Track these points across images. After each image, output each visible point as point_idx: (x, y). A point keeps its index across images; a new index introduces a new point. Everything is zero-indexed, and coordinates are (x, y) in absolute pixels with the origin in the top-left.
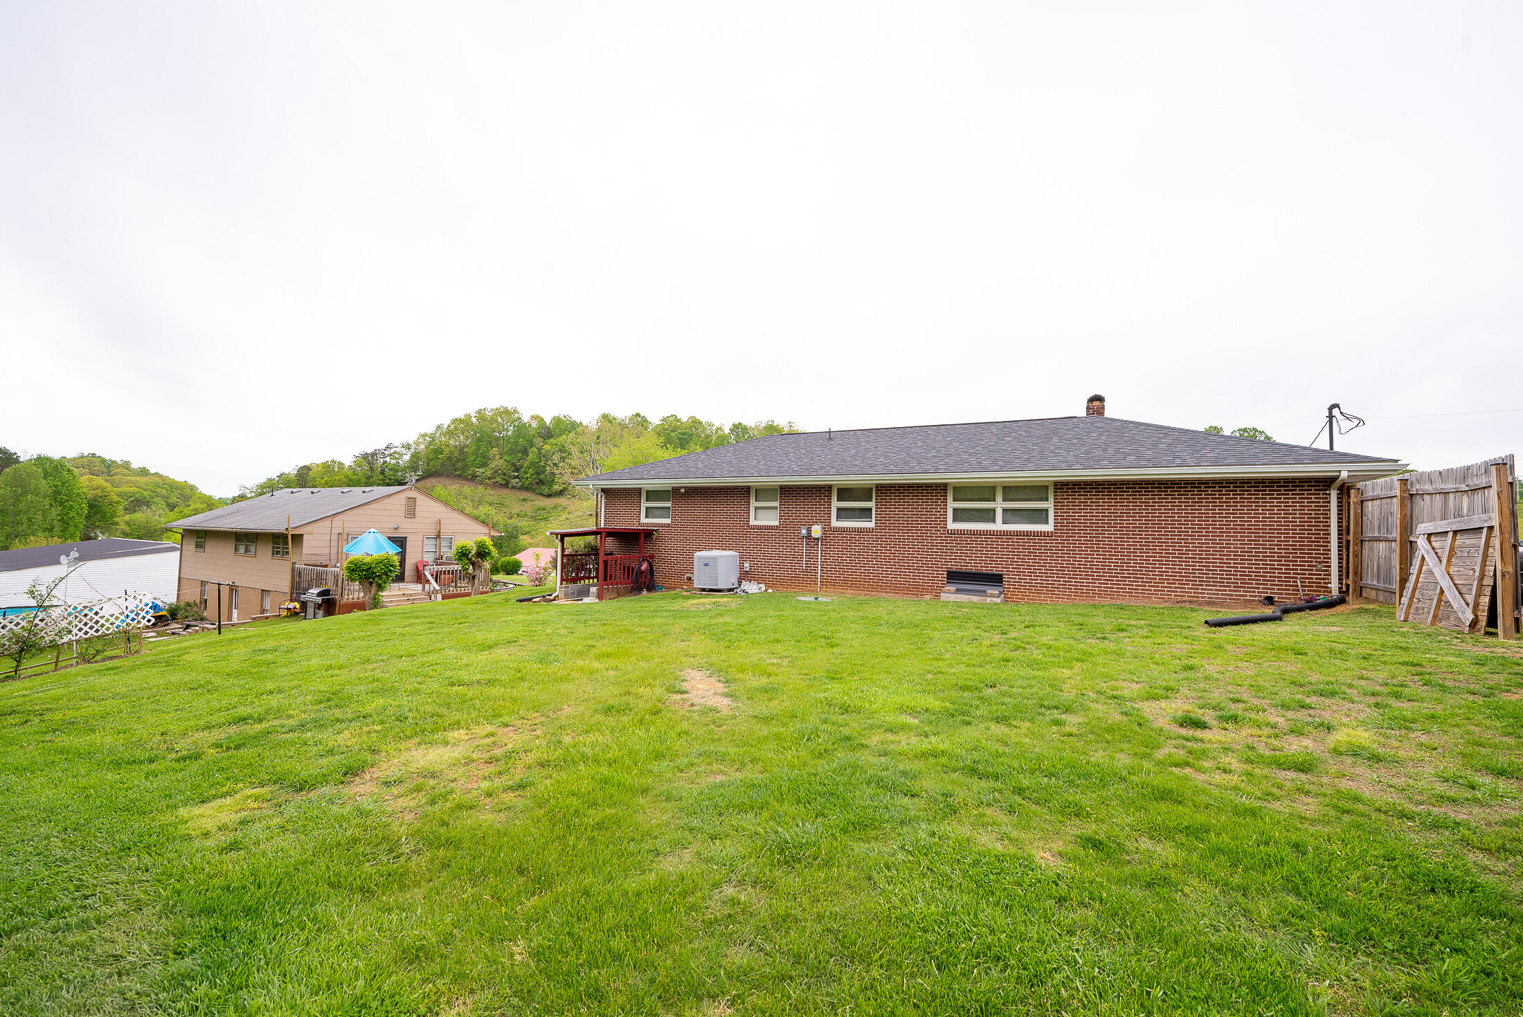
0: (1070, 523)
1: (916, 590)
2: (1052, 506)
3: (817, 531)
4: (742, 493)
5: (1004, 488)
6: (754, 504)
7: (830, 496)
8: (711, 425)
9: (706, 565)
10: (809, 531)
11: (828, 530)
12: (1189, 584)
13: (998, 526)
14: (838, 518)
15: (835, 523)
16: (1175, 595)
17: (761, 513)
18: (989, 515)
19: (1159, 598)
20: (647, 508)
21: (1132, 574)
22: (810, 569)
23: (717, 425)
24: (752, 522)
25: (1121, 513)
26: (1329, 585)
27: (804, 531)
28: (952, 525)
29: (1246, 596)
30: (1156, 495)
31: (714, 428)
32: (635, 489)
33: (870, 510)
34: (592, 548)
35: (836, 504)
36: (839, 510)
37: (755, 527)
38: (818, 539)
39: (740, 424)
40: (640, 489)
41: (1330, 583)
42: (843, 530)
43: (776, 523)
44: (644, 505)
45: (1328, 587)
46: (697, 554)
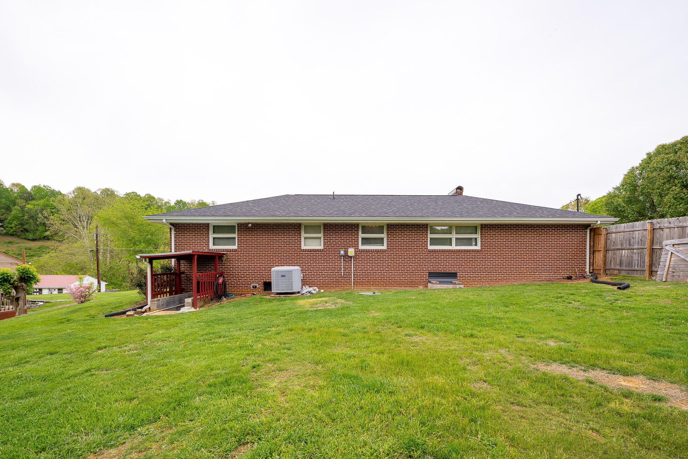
0: (489, 245)
1: (413, 284)
2: (479, 236)
3: (351, 252)
4: (296, 228)
5: (456, 227)
6: (303, 235)
7: (358, 230)
8: (161, 200)
9: (283, 276)
10: (346, 252)
11: (357, 251)
12: (537, 273)
13: (454, 247)
14: (362, 244)
15: (361, 247)
16: (532, 278)
17: (308, 241)
18: (448, 242)
19: (525, 280)
20: (214, 238)
21: (515, 269)
22: (347, 276)
23: (166, 200)
24: (303, 247)
25: (511, 240)
26: (586, 270)
27: (342, 252)
28: (430, 247)
29: (558, 276)
30: (525, 231)
31: (164, 202)
32: (204, 224)
33: (382, 239)
34: (167, 269)
35: (361, 235)
36: (363, 239)
37: (305, 250)
38: (351, 257)
39: (181, 201)
40: (208, 225)
41: (586, 269)
42: (367, 251)
43: (321, 247)
44: (212, 236)
45: (585, 271)
46: (273, 269)
